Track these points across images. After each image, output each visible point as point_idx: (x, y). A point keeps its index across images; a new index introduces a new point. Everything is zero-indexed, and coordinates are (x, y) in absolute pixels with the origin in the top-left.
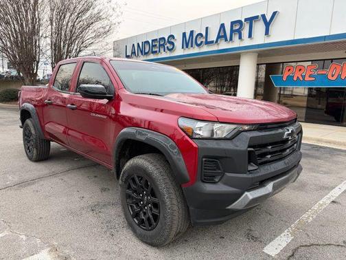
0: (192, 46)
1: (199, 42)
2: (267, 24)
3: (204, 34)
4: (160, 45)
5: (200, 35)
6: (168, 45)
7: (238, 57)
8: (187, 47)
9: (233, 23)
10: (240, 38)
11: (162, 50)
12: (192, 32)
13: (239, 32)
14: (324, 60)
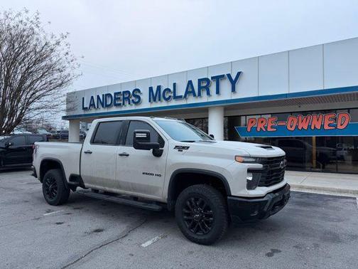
0: (160, 100)
1: (167, 97)
2: (234, 83)
3: (172, 89)
4: (124, 98)
5: (168, 90)
6: (133, 98)
7: (206, 110)
8: (155, 100)
9: (200, 81)
10: (208, 94)
11: (127, 103)
12: (159, 88)
13: (207, 89)
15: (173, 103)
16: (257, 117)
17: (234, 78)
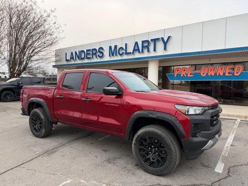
0: (116, 55)
1: (121, 53)
2: (165, 44)
3: (124, 48)
4: (93, 54)
5: (122, 48)
6: (99, 54)
8: (113, 55)
9: (143, 42)
10: (148, 51)
11: (94, 57)
12: (116, 47)
13: (148, 47)
14: (196, 65)
15: (125, 57)
16: (181, 67)
17: (165, 40)
